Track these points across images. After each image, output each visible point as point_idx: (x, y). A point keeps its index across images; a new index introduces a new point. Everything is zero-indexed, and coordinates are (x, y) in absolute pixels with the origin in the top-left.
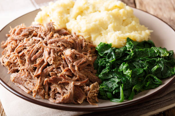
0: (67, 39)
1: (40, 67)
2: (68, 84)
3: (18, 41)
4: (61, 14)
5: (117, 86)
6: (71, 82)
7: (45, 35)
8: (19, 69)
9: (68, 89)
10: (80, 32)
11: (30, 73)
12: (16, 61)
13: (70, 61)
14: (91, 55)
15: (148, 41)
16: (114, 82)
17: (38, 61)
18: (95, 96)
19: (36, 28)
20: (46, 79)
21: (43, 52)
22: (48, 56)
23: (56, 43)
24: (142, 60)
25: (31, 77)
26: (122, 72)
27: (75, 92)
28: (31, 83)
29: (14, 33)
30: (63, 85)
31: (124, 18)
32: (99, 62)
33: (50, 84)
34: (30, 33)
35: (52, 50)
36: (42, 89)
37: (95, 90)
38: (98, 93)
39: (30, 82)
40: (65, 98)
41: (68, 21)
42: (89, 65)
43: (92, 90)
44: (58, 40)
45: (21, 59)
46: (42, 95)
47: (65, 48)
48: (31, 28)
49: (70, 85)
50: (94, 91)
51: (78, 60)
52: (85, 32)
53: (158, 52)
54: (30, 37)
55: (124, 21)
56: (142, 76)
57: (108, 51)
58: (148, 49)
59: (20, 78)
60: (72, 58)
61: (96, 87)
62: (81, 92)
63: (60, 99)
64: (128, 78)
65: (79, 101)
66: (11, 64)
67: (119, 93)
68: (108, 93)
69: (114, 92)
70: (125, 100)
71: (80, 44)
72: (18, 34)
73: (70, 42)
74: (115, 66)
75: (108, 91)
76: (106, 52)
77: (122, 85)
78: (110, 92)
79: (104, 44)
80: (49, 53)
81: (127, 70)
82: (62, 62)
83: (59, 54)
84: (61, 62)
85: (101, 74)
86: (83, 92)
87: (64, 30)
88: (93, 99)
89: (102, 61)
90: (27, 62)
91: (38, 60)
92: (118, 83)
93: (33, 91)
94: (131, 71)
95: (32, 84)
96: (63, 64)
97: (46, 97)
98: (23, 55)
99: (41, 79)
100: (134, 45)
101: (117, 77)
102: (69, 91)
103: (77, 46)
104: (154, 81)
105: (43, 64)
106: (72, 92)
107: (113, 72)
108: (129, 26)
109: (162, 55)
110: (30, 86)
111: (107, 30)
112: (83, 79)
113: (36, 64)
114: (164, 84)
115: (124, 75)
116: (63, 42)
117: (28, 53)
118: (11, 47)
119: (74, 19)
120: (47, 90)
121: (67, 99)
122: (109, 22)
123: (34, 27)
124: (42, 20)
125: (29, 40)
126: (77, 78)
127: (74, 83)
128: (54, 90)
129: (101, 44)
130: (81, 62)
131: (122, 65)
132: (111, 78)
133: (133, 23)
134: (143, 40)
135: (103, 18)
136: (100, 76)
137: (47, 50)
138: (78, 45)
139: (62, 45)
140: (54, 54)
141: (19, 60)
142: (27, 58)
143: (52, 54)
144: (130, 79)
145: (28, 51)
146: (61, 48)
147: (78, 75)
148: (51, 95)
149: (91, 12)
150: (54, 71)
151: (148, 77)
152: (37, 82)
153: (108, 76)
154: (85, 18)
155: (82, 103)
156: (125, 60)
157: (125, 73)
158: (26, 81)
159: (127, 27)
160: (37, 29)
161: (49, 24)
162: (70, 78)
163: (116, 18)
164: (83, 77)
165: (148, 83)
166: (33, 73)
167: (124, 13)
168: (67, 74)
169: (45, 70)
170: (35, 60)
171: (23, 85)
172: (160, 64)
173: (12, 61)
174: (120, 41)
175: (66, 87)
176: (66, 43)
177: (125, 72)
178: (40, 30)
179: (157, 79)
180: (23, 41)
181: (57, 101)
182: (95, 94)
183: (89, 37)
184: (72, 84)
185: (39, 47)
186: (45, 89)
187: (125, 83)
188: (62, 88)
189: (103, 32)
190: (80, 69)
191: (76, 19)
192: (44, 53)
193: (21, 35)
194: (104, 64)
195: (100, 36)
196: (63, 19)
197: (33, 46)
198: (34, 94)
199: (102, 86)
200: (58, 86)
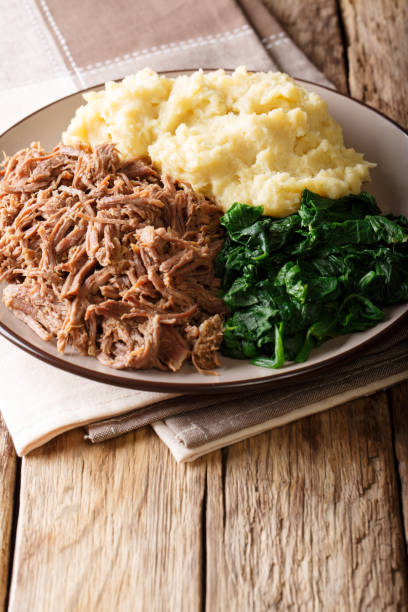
0: (147, 196)
1: (78, 271)
2: (144, 320)
3: (23, 197)
4: (136, 117)
5: (268, 326)
6: (153, 316)
7: (93, 181)
8: (25, 273)
9: (145, 333)
10: (181, 171)
11: (51, 287)
12: (16, 252)
13: (151, 259)
14: (207, 238)
15: (361, 195)
16: (261, 317)
17: (73, 256)
18: (212, 352)
19: (70, 158)
20: (90, 308)
21: (85, 230)
22: (97, 245)
23: (118, 206)
24: (337, 255)
25: (55, 297)
26: (284, 287)
27: (164, 340)
28: (54, 313)
29: (14, 168)
30: (134, 324)
31: (300, 133)
32: (226, 260)
33: (100, 318)
34: (55, 173)
35: (107, 228)
36: (80, 330)
37: (211, 338)
38: (220, 342)
39: (52, 309)
40: (135, 356)
41: (153, 138)
42: (201, 268)
43: (206, 336)
44: (125, 200)
45: (30, 246)
46: (80, 346)
47: (141, 221)
48: (57, 159)
49: (149, 322)
50: (209, 339)
51: (172, 255)
52: (196, 172)
53: (379, 230)
54: (54, 185)
55: (298, 139)
56: (335, 298)
57: (251, 231)
58: (357, 221)
59: (27, 299)
60: (156, 250)
61: (214, 328)
62: (177, 339)
63: (124, 358)
64: (298, 306)
65: (173, 364)
66: (5, 258)
67: (272, 345)
68: (245, 344)
69: (260, 341)
70: (287, 363)
71: (179, 209)
72: (23, 174)
73: (153, 205)
74: (265, 271)
75: (245, 339)
76: (245, 232)
77: (281, 324)
78: (250, 342)
79: (244, 208)
80: (101, 236)
81: (294, 284)
82: (133, 260)
83: (125, 239)
84: (131, 262)
85: (230, 293)
86: (181, 340)
87: (142, 164)
88: (208, 359)
89: (236, 255)
90: (45, 258)
91: (73, 253)
92: (271, 320)
93: (59, 334)
94: (306, 286)
95: (56, 316)
96: (134, 267)
97: (91, 350)
98: (35, 237)
99: (79, 305)
100: (321, 212)
101: (268, 304)
102: (147, 338)
103: (172, 215)
104: (365, 312)
105: (85, 262)
106: (155, 341)
107: (259, 288)
108: (313, 152)
109: (391, 240)
110: (52, 321)
111: (253, 167)
112: (185, 307)
113: (66, 264)
114: (389, 319)
115: (288, 298)
116: (136, 205)
117: (47, 231)
118: (6, 212)
119: (169, 133)
120: (93, 333)
121: (141, 360)
122: (259, 145)
123: (64, 155)
124: (86, 132)
125: (51, 195)
126: (167, 304)
127: (160, 319)
128: (112, 334)
129: (235, 209)
130: (181, 262)
131: (284, 269)
132: (253, 306)
133: (324, 145)
134: (348, 193)
135: (244, 133)
136: (226, 299)
137: (96, 229)
138: (175, 212)
139: (135, 214)
140: (112, 240)
141: (24, 250)
142: (44, 245)
143: (106, 240)
144: (301, 307)
145: (47, 227)
146: (131, 222)
147: (170, 297)
148: (103, 346)
149: (214, 115)
150: (112, 284)
151: (349, 301)
152: (70, 311)
153: (247, 299)
154: (196, 133)
155: (178, 368)
156: (294, 253)
157: (291, 292)
158: (41, 307)
159: (305, 158)
160: (71, 161)
161: (104, 148)
162: (150, 304)
163: (278, 132)
164: (184, 301)
165: (348, 318)
166: (60, 287)
167: (299, 118)
168: (143, 292)
169: (88, 280)
170: (66, 250)
171: (33, 315)
172: (382, 266)
173: (7, 251)
174: (286, 199)
175: (140, 328)
176: (144, 209)
177: (291, 288)
178: (80, 167)
179: (371, 306)
180: (36, 196)
181: (118, 365)
182: (213, 348)
183: (205, 185)
184: (154, 321)
185: (75, 219)
186: (88, 331)
187: (289, 317)
188: (130, 331)
189: (242, 172)
190: (178, 281)
191: (173, 133)
192: (87, 234)
193: (30, 180)
194: (238, 265)
195: (233, 184)
196: (140, 134)
197: (62, 214)
198: (60, 344)
199: (231, 325)
200: (121, 323)
